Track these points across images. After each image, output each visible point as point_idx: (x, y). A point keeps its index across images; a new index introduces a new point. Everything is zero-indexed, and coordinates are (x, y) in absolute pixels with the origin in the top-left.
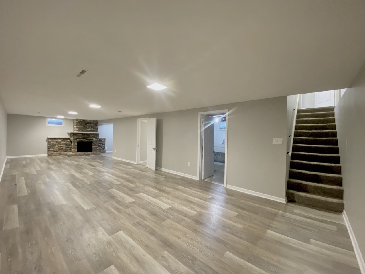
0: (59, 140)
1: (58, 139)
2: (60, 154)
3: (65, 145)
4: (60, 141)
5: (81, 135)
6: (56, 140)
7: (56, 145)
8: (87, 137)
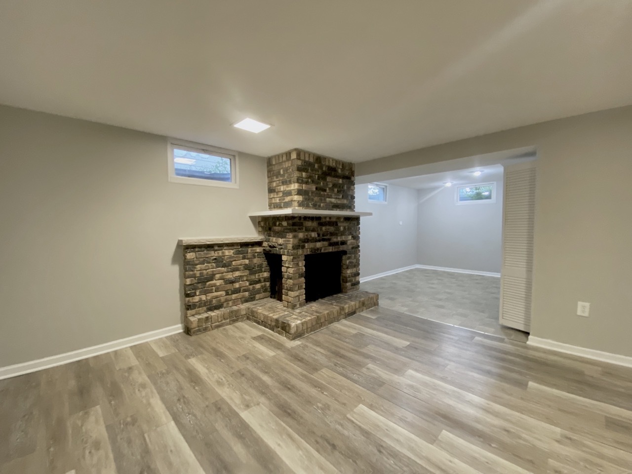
0: (228, 253)
1: (221, 246)
2: (235, 317)
3: (247, 273)
4: (231, 257)
5: (314, 224)
6: (213, 254)
7: (218, 276)
8: (332, 234)
